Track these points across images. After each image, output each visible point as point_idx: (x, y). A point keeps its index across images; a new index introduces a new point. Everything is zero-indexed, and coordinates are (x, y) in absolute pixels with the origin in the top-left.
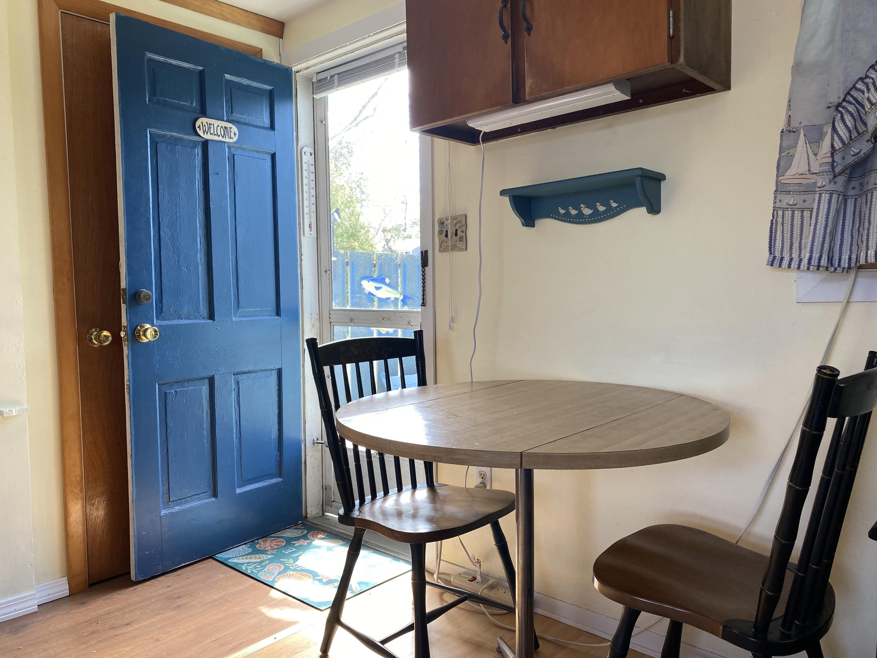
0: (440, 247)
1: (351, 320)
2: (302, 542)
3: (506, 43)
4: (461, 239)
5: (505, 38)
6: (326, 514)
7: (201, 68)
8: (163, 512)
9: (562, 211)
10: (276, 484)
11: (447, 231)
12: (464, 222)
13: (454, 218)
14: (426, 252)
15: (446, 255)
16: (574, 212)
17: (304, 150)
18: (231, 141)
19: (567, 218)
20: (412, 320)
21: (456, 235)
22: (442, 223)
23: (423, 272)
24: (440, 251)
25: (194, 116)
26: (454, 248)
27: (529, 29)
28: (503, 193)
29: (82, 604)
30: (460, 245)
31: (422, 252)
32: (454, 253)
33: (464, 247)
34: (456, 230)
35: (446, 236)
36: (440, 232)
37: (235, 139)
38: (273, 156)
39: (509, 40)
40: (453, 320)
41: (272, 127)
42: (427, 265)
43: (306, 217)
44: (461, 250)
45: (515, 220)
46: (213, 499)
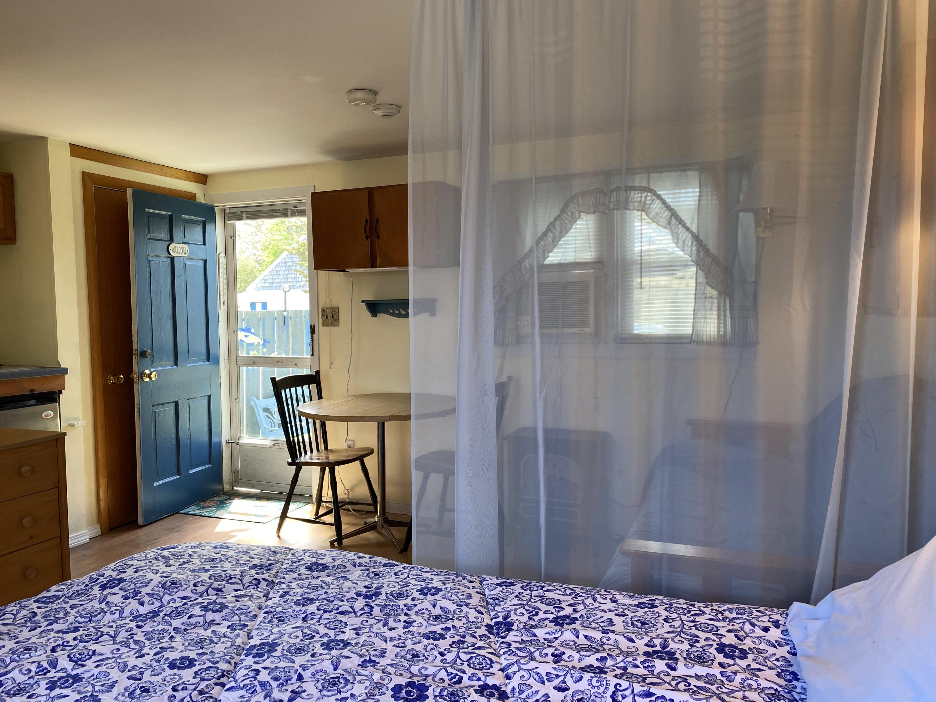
0: (323, 323)
1: (254, 363)
2: (229, 501)
3: (367, 240)
4: (336, 320)
5: (367, 238)
6: (235, 488)
7: (170, 213)
8: (155, 484)
9: (391, 311)
10: (206, 469)
11: (327, 315)
12: (337, 311)
13: (332, 309)
14: (314, 326)
15: (327, 328)
16: (397, 312)
17: (220, 255)
18: (186, 255)
19: (393, 315)
20: (298, 363)
21: (333, 317)
22: (323, 310)
23: (312, 336)
24: (322, 326)
25: (168, 243)
26: (332, 324)
27: (378, 237)
28: (363, 302)
30: (335, 323)
31: (311, 326)
32: (332, 327)
33: (338, 325)
34: (333, 315)
35: (327, 318)
36: (323, 315)
37: (188, 254)
38: (205, 262)
39: (369, 239)
40: (331, 363)
41: (205, 243)
42: (314, 333)
43: (222, 297)
44: (336, 326)
45: (369, 314)
46: (178, 477)
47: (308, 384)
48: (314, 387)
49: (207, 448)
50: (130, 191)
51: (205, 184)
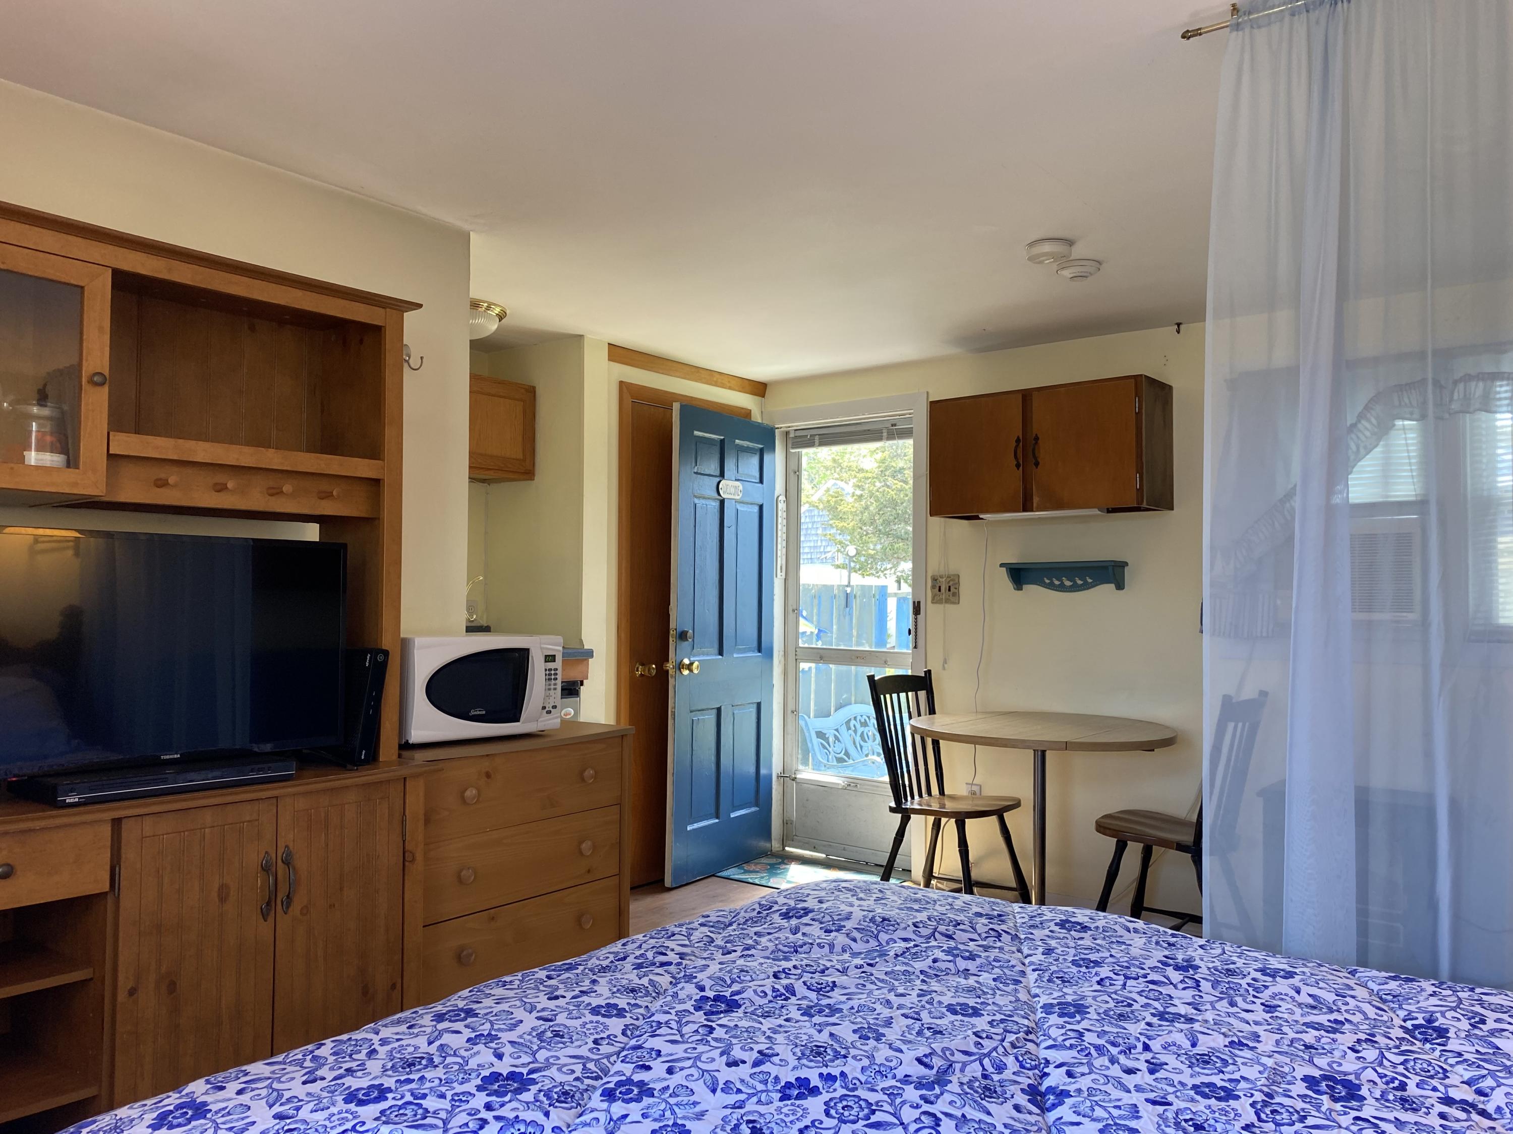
0: (933, 599)
1: (821, 658)
2: (784, 866)
3: (1018, 469)
4: (954, 594)
5: (1018, 466)
6: (787, 848)
7: (722, 437)
8: (689, 828)
9: (1047, 581)
10: (752, 813)
11: (940, 587)
12: (957, 581)
13: (949, 577)
14: (919, 603)
15: (940, 607)
16: (1057, 583)
17: (780, 499)
18: (738, 498)
19: (1051, 586)
20: (888, 659)
21: (949, 590)
22: (934, 579)
23: (916, 619)
24: (932, 603)
25: (718, 479)
26: (947, 601)
27: (1037, 464)
28: (1002, 565)
29: (636, 900)
30: (952, 599)
31: (914, 603)
32: (948, 606)
33: (957, 601)
34: (950, 587)
35: (940, 590)
36: (933, 587)
37: (741, 495)
38: (761, 507)
39: (1021, 468)
40: (945, 662)
41: (761, 481)
42: (919, 614)
43: (779, 559)
44: (954, 603)
45: (1009, 584)
46: (717, 821)
47: (916, 690)
48: (922, 694)
49: (754, 782)
50: (676, 407)
51: (763, 396)
